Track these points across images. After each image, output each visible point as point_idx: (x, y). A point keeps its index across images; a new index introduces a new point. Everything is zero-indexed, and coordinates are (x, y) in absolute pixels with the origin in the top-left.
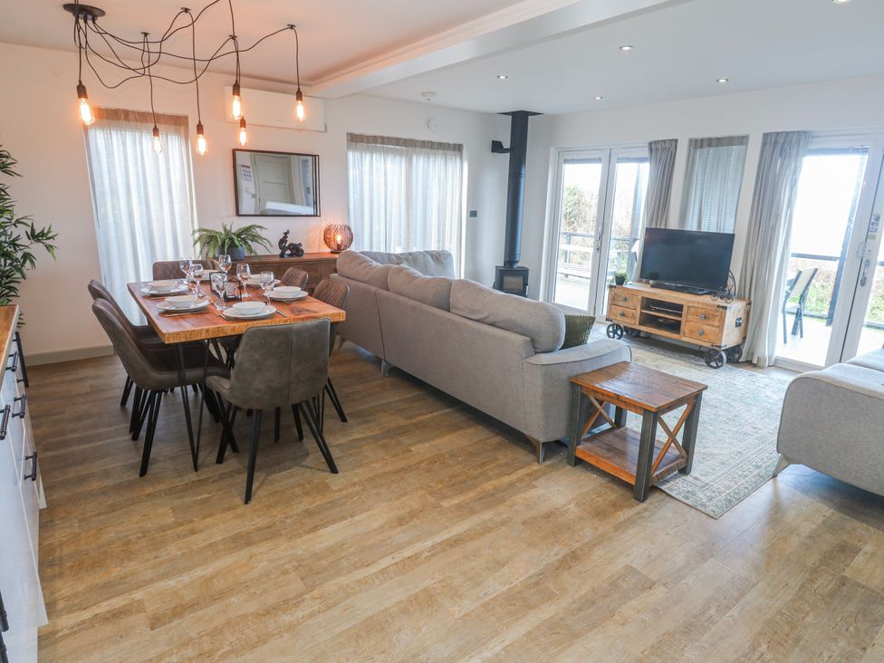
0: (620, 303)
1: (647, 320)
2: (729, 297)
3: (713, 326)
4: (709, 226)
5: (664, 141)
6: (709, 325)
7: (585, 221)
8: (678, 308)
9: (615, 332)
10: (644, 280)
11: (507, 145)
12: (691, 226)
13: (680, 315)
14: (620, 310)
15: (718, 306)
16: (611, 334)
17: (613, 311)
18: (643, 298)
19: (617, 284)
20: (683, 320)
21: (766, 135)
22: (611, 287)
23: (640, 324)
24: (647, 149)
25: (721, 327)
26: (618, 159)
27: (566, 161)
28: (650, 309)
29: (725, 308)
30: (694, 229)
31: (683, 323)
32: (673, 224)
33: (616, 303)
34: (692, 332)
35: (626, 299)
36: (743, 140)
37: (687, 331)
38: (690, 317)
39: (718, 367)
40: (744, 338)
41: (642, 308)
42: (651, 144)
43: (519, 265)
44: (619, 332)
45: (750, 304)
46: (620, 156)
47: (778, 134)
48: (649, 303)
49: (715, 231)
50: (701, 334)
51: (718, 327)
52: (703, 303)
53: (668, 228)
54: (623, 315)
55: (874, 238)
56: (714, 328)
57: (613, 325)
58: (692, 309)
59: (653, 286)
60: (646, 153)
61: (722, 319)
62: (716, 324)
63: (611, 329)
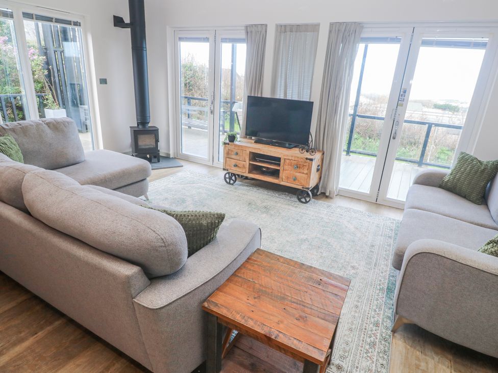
0: (234, 157)
1: (254, 169)
2: (313, 151)
3: (303, 173)
4: (293, 96)
5: (255, 25)
6: (300, 172)
7: (199, 89)
8: (277, 160)
9: (230, 178)
10: (248, 137)
11: (127, 20)
12: (280, 95)
13: (279, 165)
14: (233, 162)
15: (307, 159)
16: (228, 180)
17: (228, 162)
18: (250, 152)
19: (230, 141)
20: (281, 168)
21: (332, 24)
22: (225, 144)
23: (250, 172)
24: (244, 31)
25: (309, 174)
26: (222, 39)
27: (181, 39)
28: (256, 161)
29: (311, 160)
30: (282, 97)
31: (281, 171)
32: (267, 94)
33: (230, 156)
34: (288, 178)
35: (237, 154)
36: (315, 28)
37: (284, 177)
38: (286, 167)
39: (306, 202)
40: (320, 178)
41: (250, 160)
42: (247, 27)
43: (149, 125)
44: (233, 178)
45: (323, 154)
46: (224, 37)
47: (340, 23)
48: (255, 156)
49: (296, 99)
50: (294, 180)
51: (307, 174)
52: (295, 157)
53: (263, 96)
54: (236, 166)
55: (402, 105)
56: (304, 175)
57: (228, 173)
58: (288, 161)
59: (256, 142)
60: (243, 36)
61: (310, 169)
62: (306, 171)
63: (227, 176)
